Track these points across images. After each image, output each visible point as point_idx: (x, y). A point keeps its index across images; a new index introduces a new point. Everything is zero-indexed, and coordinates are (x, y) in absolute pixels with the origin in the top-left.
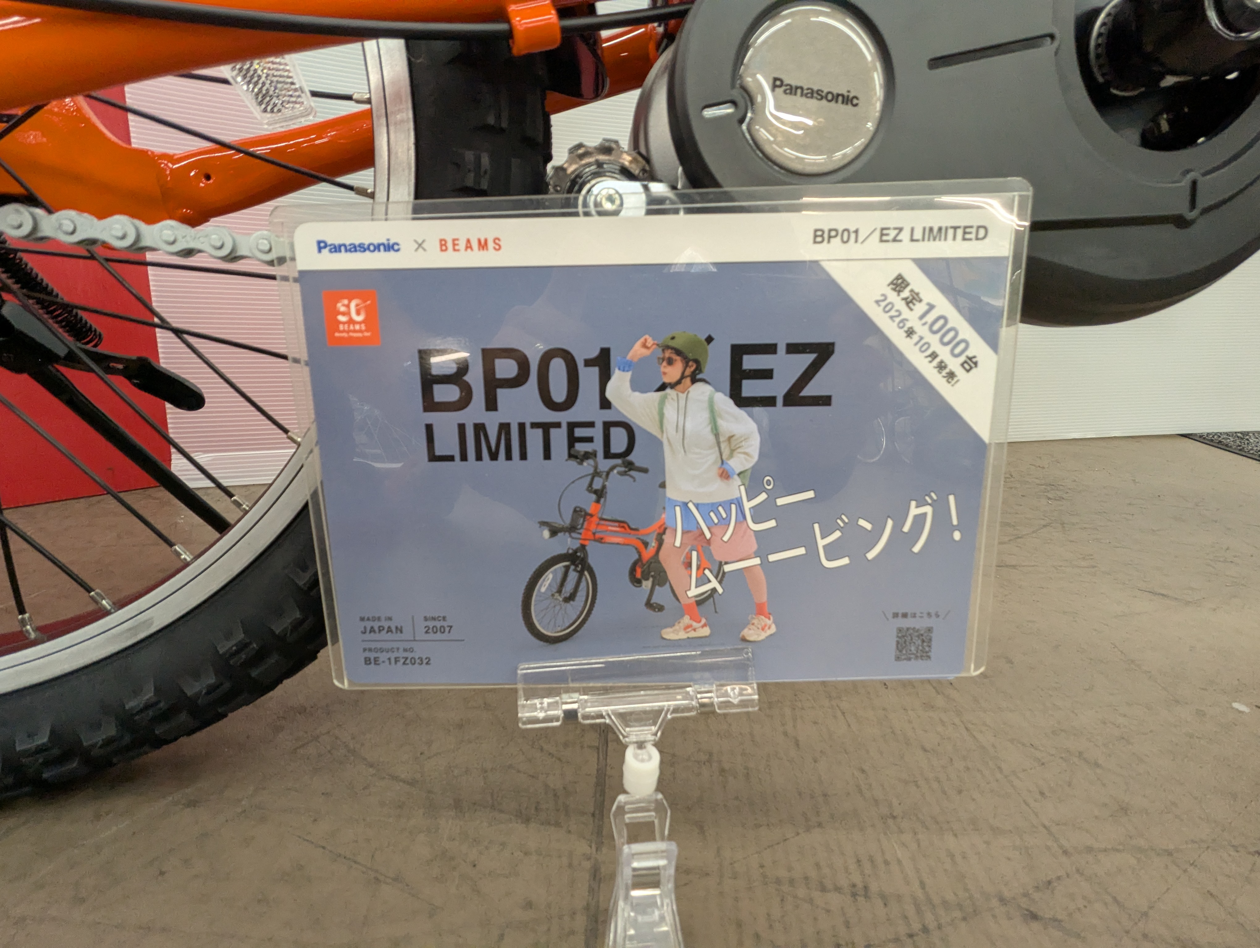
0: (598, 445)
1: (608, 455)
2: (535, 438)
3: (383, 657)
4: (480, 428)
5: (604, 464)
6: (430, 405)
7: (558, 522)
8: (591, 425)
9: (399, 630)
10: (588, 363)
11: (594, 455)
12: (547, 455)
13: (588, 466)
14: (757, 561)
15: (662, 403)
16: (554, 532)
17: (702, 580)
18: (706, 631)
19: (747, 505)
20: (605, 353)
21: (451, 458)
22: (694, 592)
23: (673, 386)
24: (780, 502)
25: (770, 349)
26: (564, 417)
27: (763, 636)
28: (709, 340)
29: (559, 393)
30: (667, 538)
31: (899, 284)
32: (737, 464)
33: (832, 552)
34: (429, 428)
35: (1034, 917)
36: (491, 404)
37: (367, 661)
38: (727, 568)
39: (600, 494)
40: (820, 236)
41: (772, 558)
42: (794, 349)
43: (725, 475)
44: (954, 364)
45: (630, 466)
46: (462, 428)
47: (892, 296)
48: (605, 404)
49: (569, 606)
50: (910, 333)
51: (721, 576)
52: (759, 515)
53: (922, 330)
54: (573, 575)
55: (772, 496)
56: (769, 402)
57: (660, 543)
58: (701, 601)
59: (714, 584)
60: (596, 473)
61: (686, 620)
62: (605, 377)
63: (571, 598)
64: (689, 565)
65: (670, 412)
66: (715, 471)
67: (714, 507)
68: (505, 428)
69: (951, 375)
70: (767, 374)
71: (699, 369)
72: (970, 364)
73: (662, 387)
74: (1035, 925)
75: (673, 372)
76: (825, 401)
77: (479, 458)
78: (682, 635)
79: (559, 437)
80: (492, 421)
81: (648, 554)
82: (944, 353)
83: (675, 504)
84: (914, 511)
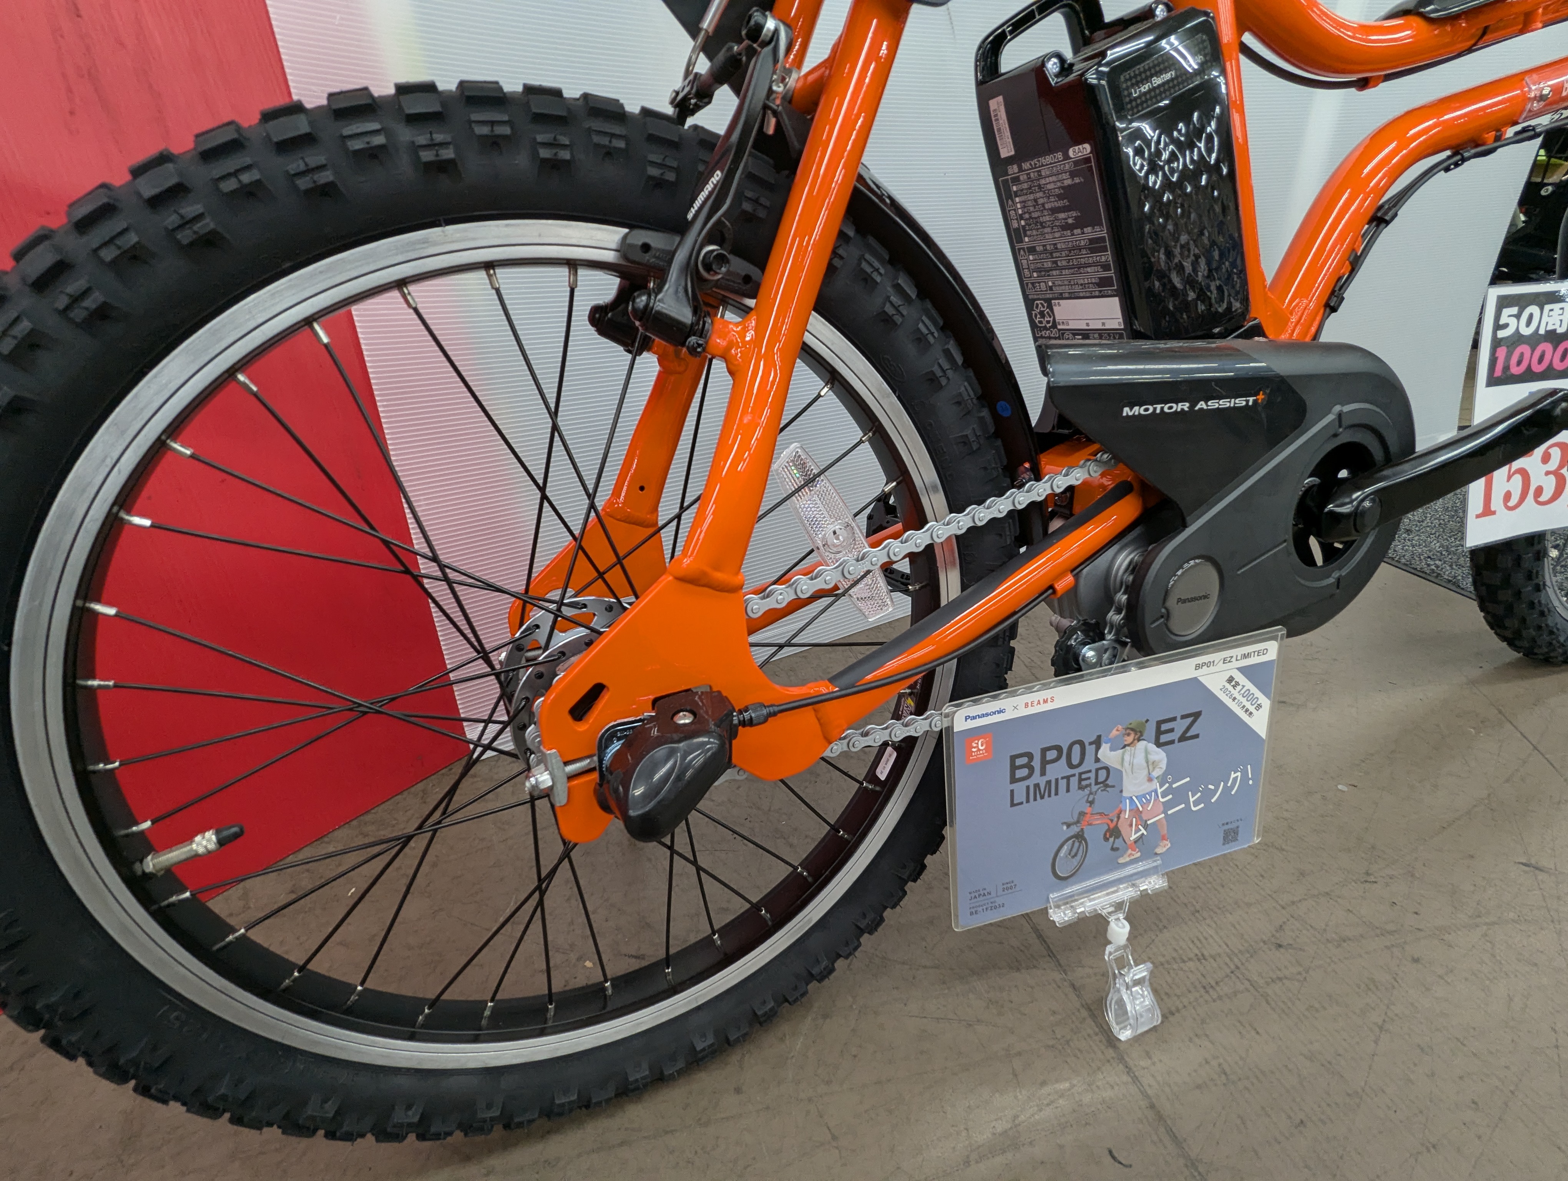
0: (1093, 781)
1: (1097, 783)
2: (1063, 784)
3: (980, 909)
4: (1037, 786)
5: (1094, 788)
6: (1014, 780)
7: (1071, 820)
8: (1090, 771)
9: (989, 893)
10: (1091, 744)
11: (1089, 785)
12: (1068, 790)
13: (1087, 791)
14: (1163, 815)
15: (1123, 754)
16: (1069, 826)
17: (1138, 830)
18: (1139, 854)
19: (1159, 791)
20: (1099, 737)
21: (1022, 803)
22: (1134, 837)
23: (1128, 745)
24: (1174, 786)
25: (1174, 719)
26: (1076, 771)
27: (1165, 849)
28: (1147, 721)
29: (1075, 760)
30: (1122, 816)
31: (1230, 680)
32: (1156, 773)
33: (1196, 803)
34: (1012, 792)
35: (1280, 946)
36: (1043, 773)
37: (972, 914)
38: (1149, 822)
39: (1091, 803)
40: (1198, 667)
42: (1184, 717)
43: (1150, 780)
44: (1252, 709)
45: (1107, 786)
46: (1028, 788)
47: (1228, 686)
48: (1097, 760)
49: (1074, 860)
50: (1234, 699)
51: (1146, 827)
52: (1164, 795)
53: (1239, 697)
54: (1077, 844)
55: (1171, 784)
56: (1172, 742)
57: (1119, 818)
58: (1136, 842)
59: (1143, 831)
60: (1091, 793)
61: (1130, 851)
62: (1098, 748)
63: (1076, 855)
64: (1131, 825)
65: (1127, 758)
66: (1146, 779)
67: (1144, 796)
68: (1049, 783)
69: (1251, 713)
70: (1171, 730)
71: (1142, 735)
72: (1259, 706)
73: (1124, 747)
74: (1282, 950)
75: (1129, 739)
76: (1196, 736)
77: (1035, 799)
78: (1128, 859)
79: (1074, 781)
80: (1042, 781)
81: (1112, 826)
82: (1248, 705)
83: (1126, 798)
84: (1233, 775)
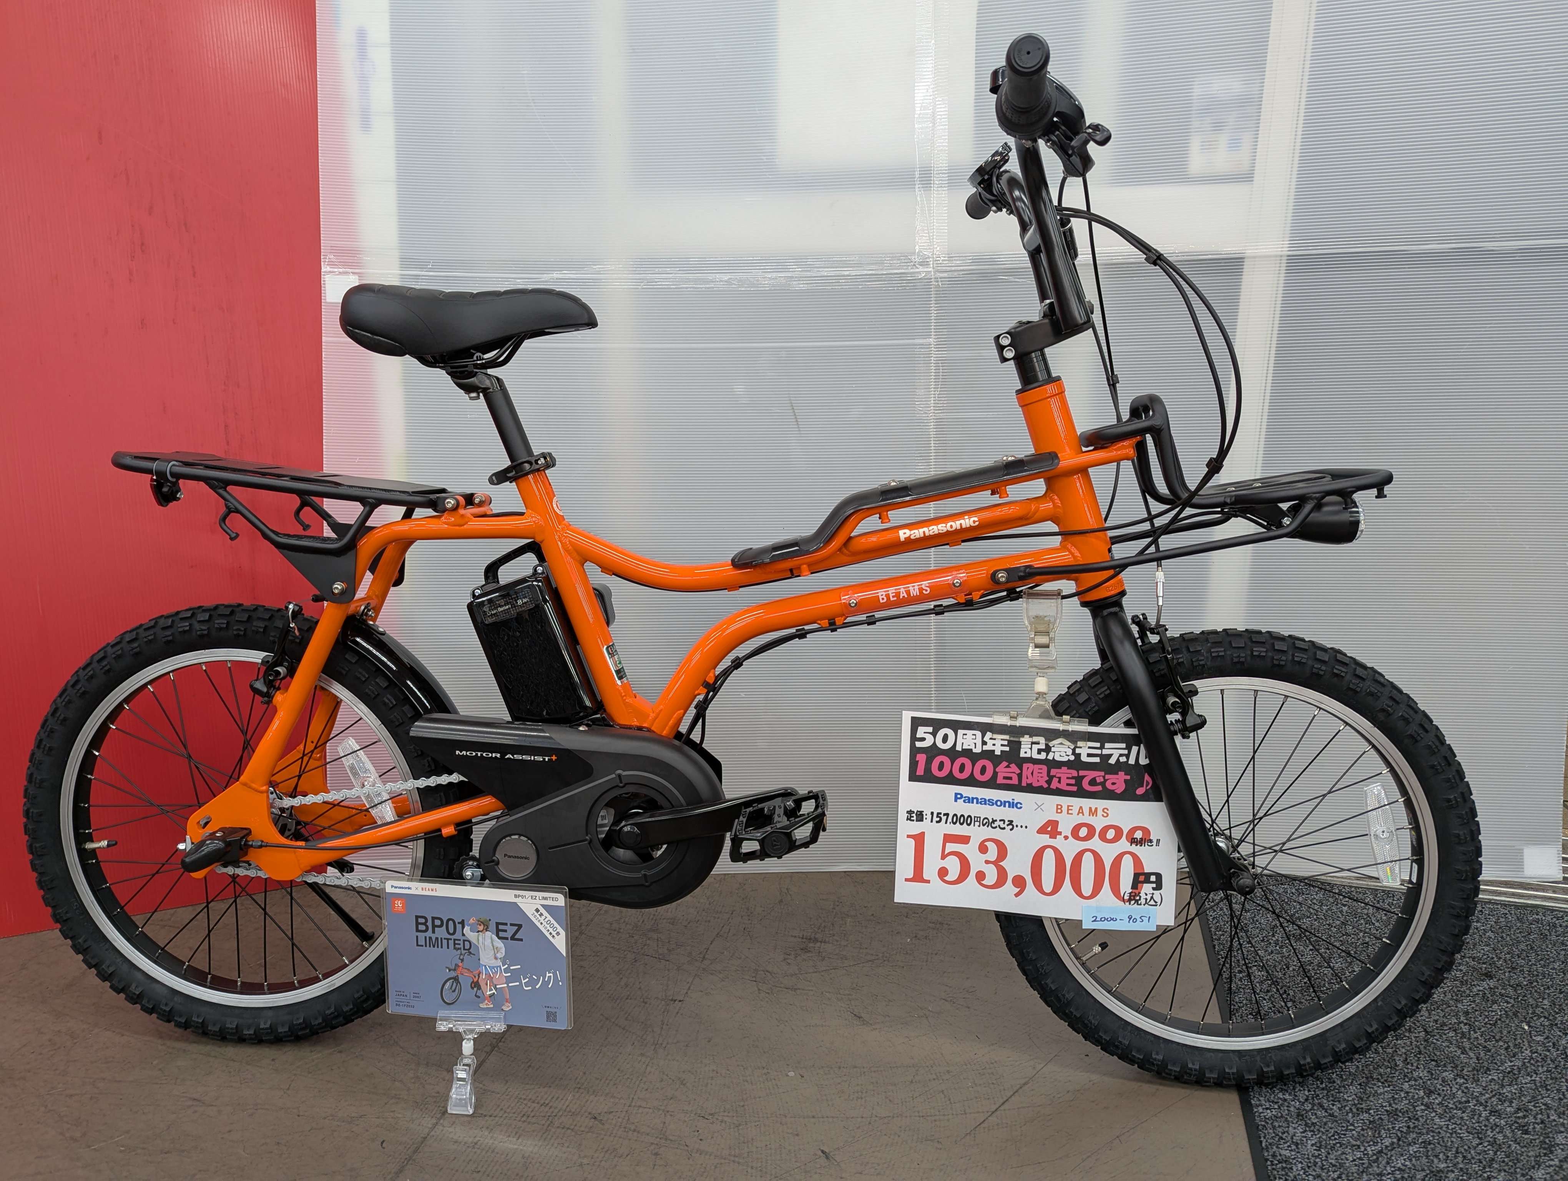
2: (445, 942)
3: (401, 1004)
4: (430, 938)
5: (464, 952)
6: (418, 930)
7: (451, 967)
9: (406, 996)
11: (460, 949)
12: (448, 948)
13: (459, 951)
14: (506, 985)
15: (478, 935)
16: (450, 970)
17: (491, 990)
18: (492, 1006)
19: (503, 968)
20: (463, 921)
21: (422, 946)
22: (488, 993)
23: (481, 931)
24: (511, 968)
25: (506, 924)
26: (453, 937)
27: (508, 1009)
28: (490, 920)
29: (451, 931)
30: (481, 975)
31: (537, 910)
32: (499, 955)
33: (527, 984)
34: (417, 937)
36: (434, 932)
37: (397, 1005)
38: (498, 986)
39: (462, 960)
40: (516, 896)
41: (510, 985)
42: (512, 925)
43: (496, 958)
44: (554, 933)
45: (470, 953)
46: (426, 937)
47: (536, 913)
48: (463, 935)
49: (453, 993)
50: (541, 924)
51: (496, 989)
53: (544, 923)
54: (455, 984)
55: (509, 966)
57: (479, 977)
58: (491, 996)
59: (494, 991)
60: (461, 954)
61: (486, 1002)
62: (463, 927)
63: (454, 991)
64: (487, 984)
65: (480, 939)
66: (493, 957)
67: (493, 967)
68: (437, 939)
69: (553, 936)
70: (505, 931)
71: (488, 928)
72: (558, 934)
73: (478, 932)
75: (481, 928)
76: (521, 940)
77: (430, 946)
78: (485, 1006)
79: (451, 942)
80: (434, 937)
81: (475, 980)
82: (551, 930)
83: (483, 965)
84: (548, 975)
